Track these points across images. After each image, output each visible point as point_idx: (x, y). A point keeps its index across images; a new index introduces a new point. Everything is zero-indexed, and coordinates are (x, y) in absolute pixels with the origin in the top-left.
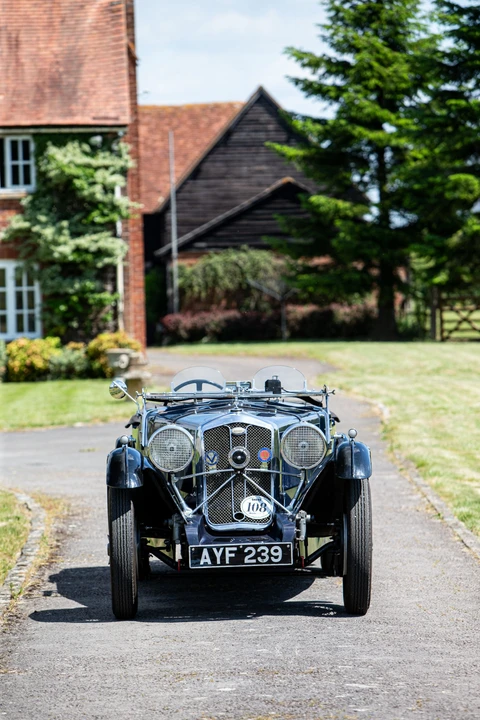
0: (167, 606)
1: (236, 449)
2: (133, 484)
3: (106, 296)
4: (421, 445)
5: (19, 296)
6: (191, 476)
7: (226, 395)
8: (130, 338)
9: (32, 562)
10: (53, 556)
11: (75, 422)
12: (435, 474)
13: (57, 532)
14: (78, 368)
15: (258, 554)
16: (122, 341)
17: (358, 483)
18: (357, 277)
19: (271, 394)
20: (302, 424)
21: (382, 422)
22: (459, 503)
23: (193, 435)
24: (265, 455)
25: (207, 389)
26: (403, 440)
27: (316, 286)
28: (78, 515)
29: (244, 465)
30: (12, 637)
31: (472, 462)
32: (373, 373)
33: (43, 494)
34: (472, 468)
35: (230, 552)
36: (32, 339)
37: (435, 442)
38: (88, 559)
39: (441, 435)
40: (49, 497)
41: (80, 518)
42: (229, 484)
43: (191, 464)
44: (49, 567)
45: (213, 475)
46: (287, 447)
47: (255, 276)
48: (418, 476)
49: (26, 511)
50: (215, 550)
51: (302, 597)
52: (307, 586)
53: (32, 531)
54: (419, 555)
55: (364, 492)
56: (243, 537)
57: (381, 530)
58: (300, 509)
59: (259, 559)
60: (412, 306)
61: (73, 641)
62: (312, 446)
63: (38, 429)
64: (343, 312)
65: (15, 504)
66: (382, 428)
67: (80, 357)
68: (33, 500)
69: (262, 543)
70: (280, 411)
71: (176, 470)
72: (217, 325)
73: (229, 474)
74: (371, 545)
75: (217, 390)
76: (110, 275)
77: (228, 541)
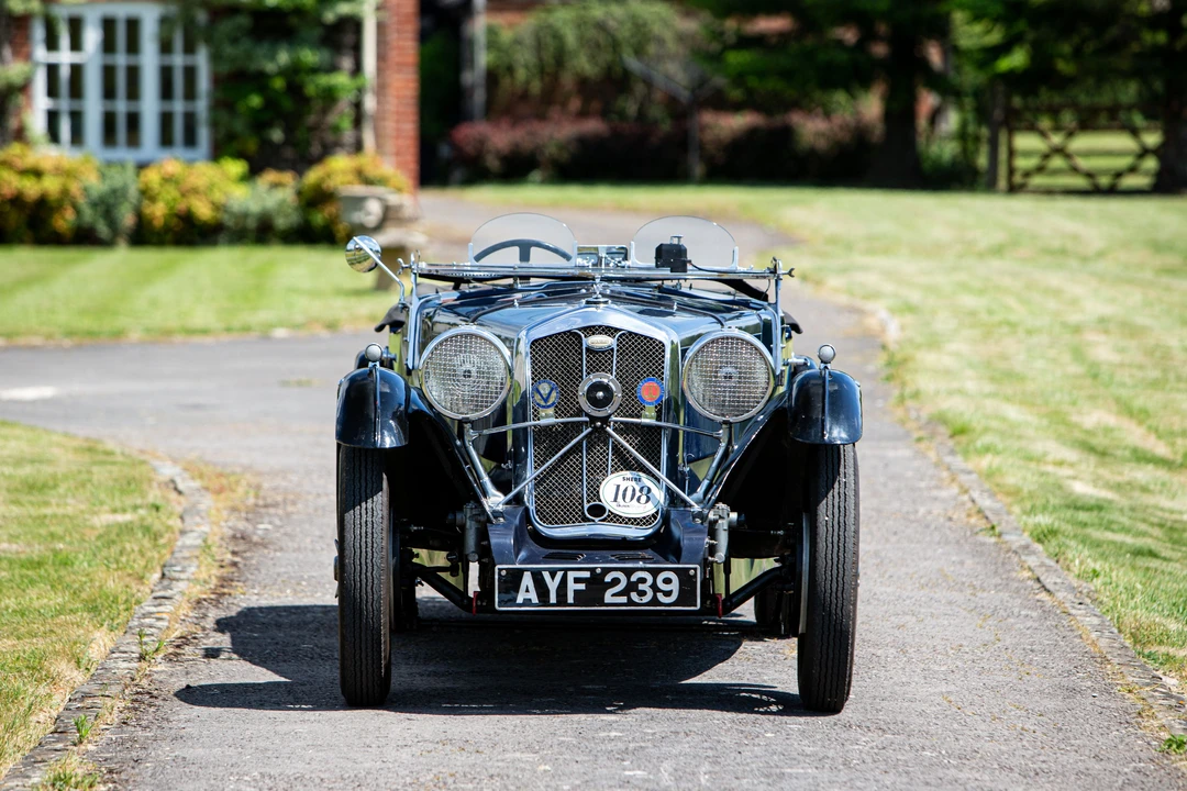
0: (448, 685)
1: (594, 378)
2: (388, 441)
3: (341, 79)
4: (961, 392)
5: (166, 74)
6: (502, 429)
7: (577, 272)
8: (387, 168)
9: (182, 593)
10: (225, 581)
11: (272, 326)
12: (987, 449)
13: (234, 537)
14: (281, 223)
15: (631, 587)
16: (371, 172)
17: (833, 452)
18: (842, 57)
19: (666, 272)
20: (726, 332)
21: (884, 347)
22: (1033, 507)
23: (511, 348)
24: (650, 392)
25: (539, 259)
26: (925, 383)
27: (762, 74)
28: (275, 505)
29: (609, 410)
30: (139, 733)
31: (1062, 429)
32: (871, 251)
33: (207, 464)
34: (1060, 439)
35: (577, 580)
36: (190, 162)
37: (988, 388)
38: (295, 591)
39: (1002, 376)
40: (219, 469)
41: (280, 512)
42: (577, 448)
43: (504, 404)
44: (217, 603)
45: (547, 429)
46: (696, 379)
47: (639, 51)
48: (952, 452)
49: (173, 495)
50: (546, 575)
51: (718, 675)
52: (726, 655)
53: (183, 532)
54: (950, 603)
55: (846, 469)
56: (605, 553)
57: (876, 554)
58: (717, 501)
59: (634, 596)
60: (952, 121)
61: (262, 744)
62: (745, 376)
63: (197, 339)
64: (811, 129)
65: (150, 480)
66: (882, 358)
67: (283, 202)
68: (186, 475)
69: (641, 564)
70: (683, 308)
71: (473, 416)
72: (562, 147)
73: (578, 427)
74: (856, 575)
75: (561, 262)
76: (348, 39)
77: (573, 558)
